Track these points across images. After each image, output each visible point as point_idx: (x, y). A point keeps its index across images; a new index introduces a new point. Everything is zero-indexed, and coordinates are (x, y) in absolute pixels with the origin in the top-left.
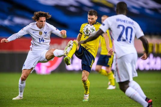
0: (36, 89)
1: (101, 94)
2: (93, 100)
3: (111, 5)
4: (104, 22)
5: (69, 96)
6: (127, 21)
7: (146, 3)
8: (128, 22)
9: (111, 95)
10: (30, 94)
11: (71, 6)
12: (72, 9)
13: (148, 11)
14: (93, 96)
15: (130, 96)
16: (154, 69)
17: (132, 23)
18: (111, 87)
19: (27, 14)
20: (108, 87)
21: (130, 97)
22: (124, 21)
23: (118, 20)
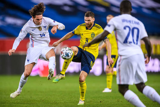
0: (29, 92)
1: (96, 98)
2: (89, 104)
3: (107, 4)
4: (109, 23)
5: (63, 99)
6: (132, 21)
7: (143, 3)
8: (134, 22)
9: (107, 99)
10: (23, 97)
11: (66, 5)
12: (67, 9)
13: (145, 11)
14: (88, 100)
15: (128, 99)
16: (152, 71)
17: (138, 23)
18: (107, 90)
19: (19, 14)
20: (104, 90)
21: (128, 101)
22: (130, 21)
23: (124, 21)
